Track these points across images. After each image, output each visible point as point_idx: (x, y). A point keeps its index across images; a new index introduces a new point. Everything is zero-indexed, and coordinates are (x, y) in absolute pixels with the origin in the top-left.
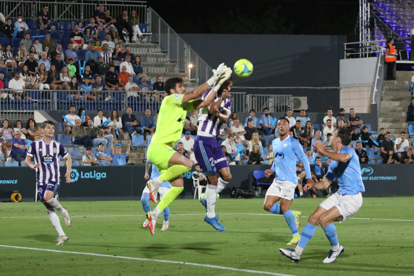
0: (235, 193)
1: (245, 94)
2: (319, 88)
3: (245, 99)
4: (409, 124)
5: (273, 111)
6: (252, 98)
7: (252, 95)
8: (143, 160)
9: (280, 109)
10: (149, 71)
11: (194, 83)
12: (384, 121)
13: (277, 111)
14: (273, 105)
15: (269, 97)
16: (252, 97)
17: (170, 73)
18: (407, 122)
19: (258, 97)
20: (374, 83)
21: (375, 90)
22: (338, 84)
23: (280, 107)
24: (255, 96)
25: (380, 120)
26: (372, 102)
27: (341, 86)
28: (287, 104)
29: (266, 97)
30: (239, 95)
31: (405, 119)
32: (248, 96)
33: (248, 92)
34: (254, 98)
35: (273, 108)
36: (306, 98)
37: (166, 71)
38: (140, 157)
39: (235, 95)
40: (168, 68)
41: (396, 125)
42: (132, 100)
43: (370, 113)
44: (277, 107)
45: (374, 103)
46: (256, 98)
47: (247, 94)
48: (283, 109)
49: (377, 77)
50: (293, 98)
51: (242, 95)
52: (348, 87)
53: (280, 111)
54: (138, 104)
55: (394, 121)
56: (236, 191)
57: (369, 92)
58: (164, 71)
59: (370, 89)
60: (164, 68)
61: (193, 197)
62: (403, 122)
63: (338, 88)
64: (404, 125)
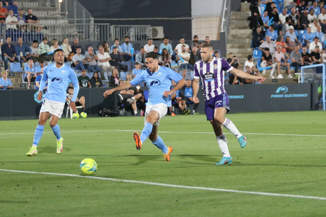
0: (102, 112)
1: (109, 25)
2: (173, 19)
3: (110, 29)
4: (253, 50)
5: (134, 40)
6: (116, 29)
7: (116, 26)
8: (21, 84)
9: (140, 37)
10: (24, 6)
11: (64, 16)
12: (232, 47)
13: (138, 39)
14: (134, 34)
15: (130, 27)
16: (116, 27)
17: (42, 7)
18: (251, 47)
19: (120, 27)
20: (222, 13)
21: (223, 20)
22: (189, 15)
23: (140, 35)
24: (118, 27)
25: (228, 46)
26: (221, 30)
27: (193, 17)
28: (146, 33)
29: (128, 27)
30: (104, 26)
31: (250, 45)
32: (112, 27)
33: (112, 23)
34: (117, 28)
35: (134, 37)
36: (162, 28)
37: (39, 6)
38: (17, 82)
39: (101, 26)
40: (40, 3)
41: (242, 50)
42: (9, 32)
43: (219, 40)
44: (138, 36)
45: (222, 31)
46: (119, 28)
47: (111, 25)
48: (143, 37)
49: (225, 9)
50: (151, 28)
51: (106, 26)
52: (199, 17)
53: (140, 40)
54: (15, 35)
55: (240, 47)
56: (103, 110)
57: (218, 23)
58: (37, 5)
59: (218, 19)
60: (37, 3)
61: (66, 117)
62: (248, 47)
63: (190, 18)
64: (249, 50)
